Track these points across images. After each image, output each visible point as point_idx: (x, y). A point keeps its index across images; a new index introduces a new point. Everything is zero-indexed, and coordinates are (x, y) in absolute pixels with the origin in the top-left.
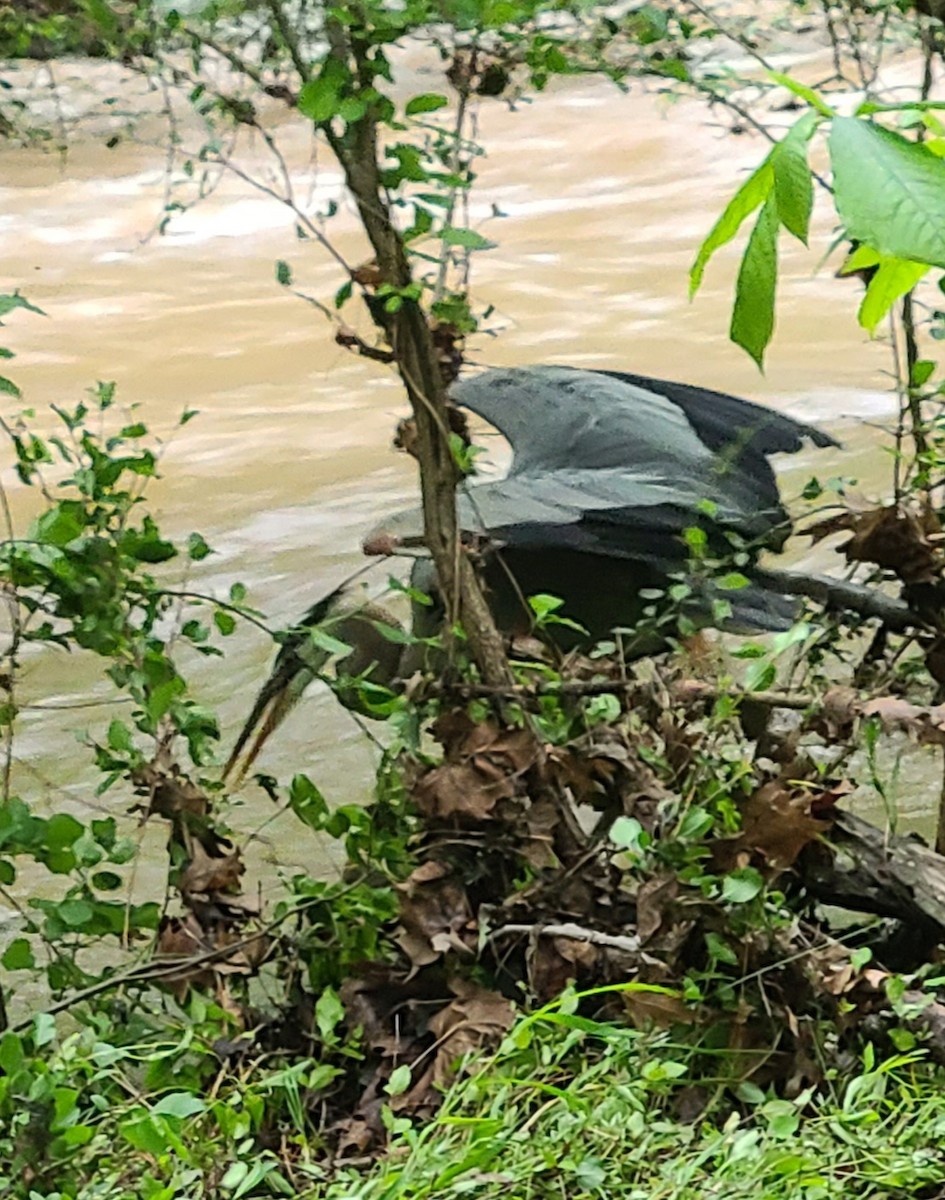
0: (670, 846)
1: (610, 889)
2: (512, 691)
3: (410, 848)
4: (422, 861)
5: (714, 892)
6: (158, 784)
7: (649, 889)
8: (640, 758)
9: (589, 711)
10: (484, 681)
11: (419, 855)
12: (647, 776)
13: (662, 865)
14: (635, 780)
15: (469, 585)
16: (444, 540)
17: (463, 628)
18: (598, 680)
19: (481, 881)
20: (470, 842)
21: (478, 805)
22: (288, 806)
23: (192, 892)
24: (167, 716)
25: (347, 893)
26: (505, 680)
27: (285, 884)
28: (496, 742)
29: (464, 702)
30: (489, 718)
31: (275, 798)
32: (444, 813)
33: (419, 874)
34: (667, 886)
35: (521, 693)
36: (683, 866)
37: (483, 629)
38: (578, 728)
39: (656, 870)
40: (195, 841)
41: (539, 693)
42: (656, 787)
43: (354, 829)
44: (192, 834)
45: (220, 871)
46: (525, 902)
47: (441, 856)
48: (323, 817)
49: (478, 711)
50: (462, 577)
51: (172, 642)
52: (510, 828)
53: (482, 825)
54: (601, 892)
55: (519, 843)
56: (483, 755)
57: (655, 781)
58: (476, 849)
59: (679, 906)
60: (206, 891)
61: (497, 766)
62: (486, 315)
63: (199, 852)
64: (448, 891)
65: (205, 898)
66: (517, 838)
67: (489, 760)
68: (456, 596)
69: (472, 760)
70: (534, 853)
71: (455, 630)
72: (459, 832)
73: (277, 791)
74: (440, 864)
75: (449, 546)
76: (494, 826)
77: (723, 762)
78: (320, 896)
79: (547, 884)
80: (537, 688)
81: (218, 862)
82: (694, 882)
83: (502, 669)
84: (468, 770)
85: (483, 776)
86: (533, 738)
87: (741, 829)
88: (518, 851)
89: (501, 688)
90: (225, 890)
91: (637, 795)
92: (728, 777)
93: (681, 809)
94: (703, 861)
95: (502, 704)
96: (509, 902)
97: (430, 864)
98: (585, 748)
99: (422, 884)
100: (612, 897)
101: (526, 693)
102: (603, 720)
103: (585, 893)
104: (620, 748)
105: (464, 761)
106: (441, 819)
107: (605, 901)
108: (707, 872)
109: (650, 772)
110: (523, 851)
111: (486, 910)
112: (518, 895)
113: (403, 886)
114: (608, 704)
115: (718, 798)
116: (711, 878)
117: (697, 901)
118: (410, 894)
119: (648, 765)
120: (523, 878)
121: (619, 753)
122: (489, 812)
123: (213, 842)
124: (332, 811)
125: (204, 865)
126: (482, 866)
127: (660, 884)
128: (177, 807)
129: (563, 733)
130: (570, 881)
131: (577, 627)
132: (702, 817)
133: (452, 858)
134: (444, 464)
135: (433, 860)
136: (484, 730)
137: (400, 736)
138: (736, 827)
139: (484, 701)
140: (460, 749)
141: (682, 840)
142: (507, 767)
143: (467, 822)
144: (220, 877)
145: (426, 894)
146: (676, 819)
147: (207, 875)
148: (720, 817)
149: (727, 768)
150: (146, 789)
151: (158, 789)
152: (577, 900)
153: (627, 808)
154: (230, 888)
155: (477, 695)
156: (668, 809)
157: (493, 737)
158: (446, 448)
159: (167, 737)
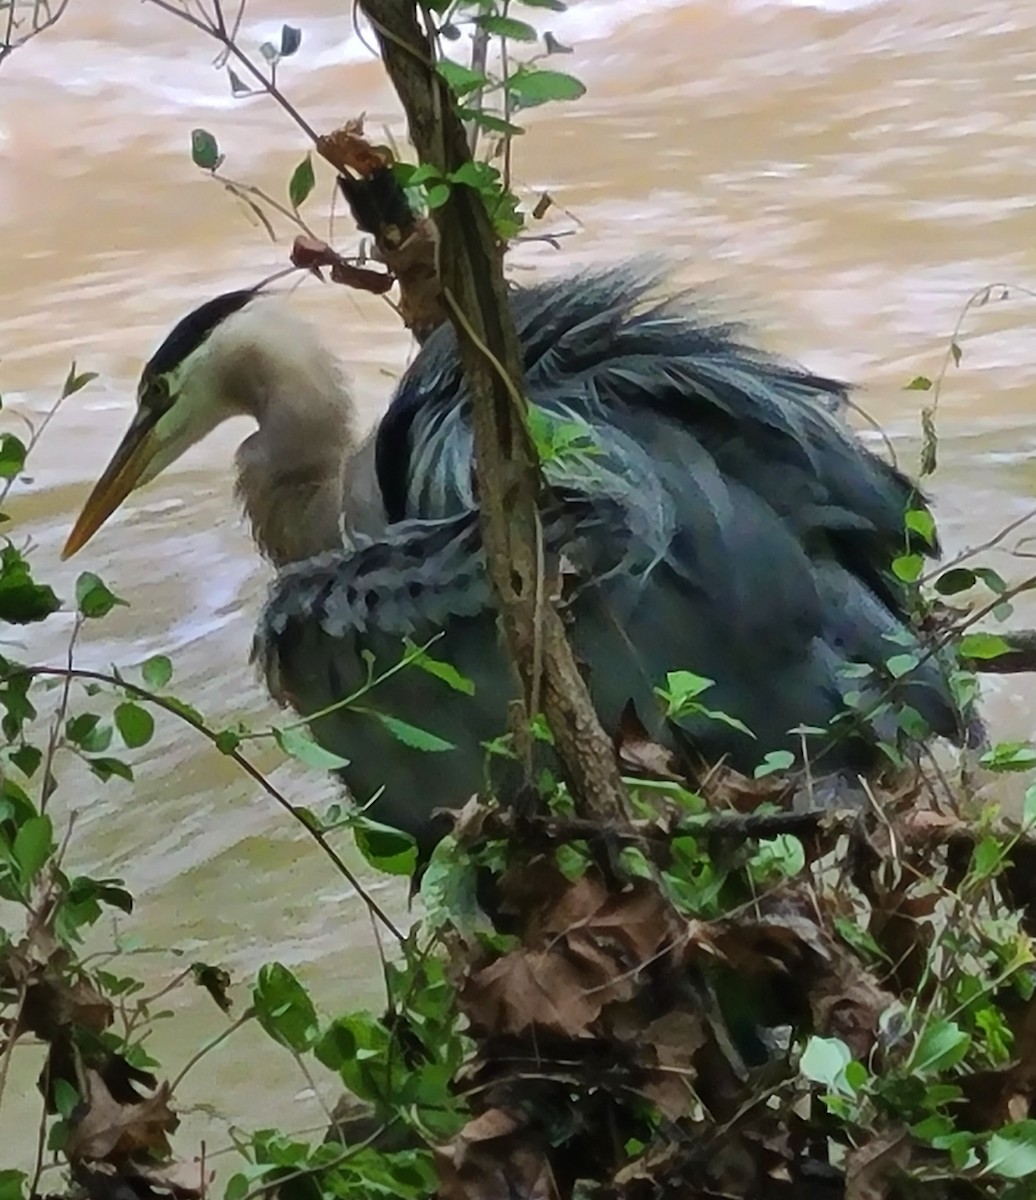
0: (900, 1083)
1: (787, 1153)
2: (630, 829)
3: (456, 1088)
4: (477, 1107)
5: (974, 1161)
6: (33, 981)
7: (865, 1154)
8: (838, 938)
9: (755, 861)
10: (581, 810)
11: (472, 1099)
12: (850, 966)
13: (884, 1116)
14: (830, 973)
15: (558, 655)
16: (517, 582)
17: (550, 724)
18: (768, 811)
19: (575, 1140)
20: (556, 1078)
21: (572, 1014)
22: (249, 1014)
23: (89, 1160)
24: (46, 871)
25: (347, 1160)
26: (618, 810)
27: (240, 1148)
28: (601, 913)
29: (550, 846)
30: (591, 873)
31: (224, 1003)
32: (516, 1028)
33: (476, 1129)
34: (895, 1150)
35: (645, 831)
36: (920, 1116)
37: (580, 727)
38: (736, 888)
39: (876, 1123)
40: (93, 1075)
41: (676, 832)
42: (867, 987)
43: (363, 1054)
44: (90, 1064)
45: (134, 1124)
46: (650, 1177)
47: (510, 1101)
48: (309, 1034)
49: (573, 861)
50: (547, 639)
51: (52, 749)
52: (624, 1054)
53: (575, 1047)
54: (774, 1160)
55: (641, 1077)
56: (585, 935)
57: (863, 977)
58: (566, 1089)
59: (914, 1183)
60: (108, 1159)
61: (603, 950)
62: (538, 213)
63: (100, 1094)
64: (521, 1158)
65: (111, 1170)
66: (635, 1069)
67: (593, 944)
68: (536, 671)
69: (564, 942)
70: (663, 1094)
71: (537, 728)
72: (538, 1059)
73: (228, 993)
74: (508, 1115)
75: (526, 587)
76: (599, 1050)
77: (987, 945)
78: (303, 1166)
79: (684, 1145)
80: (673, 824)
81: (131, 1111)
82: (938, 1143)
83: (610, 790)
84: (555, 957)
85: (580, 969)
86: (664, 905)
87: (1013, 1056)
88: (638, 1092)
89: (610, 824)
90: (145, 1158)
91: (834, 999)
92: (994, 970)
93: (917, 1023)
94: (953, 1108)
95: (612, 849)
96: (623, 1176)
97: (491, 1113)
98: (748, 921)
99: (476, 1147)
100: (794, 1167)
101: (653, 832)
102: (777, 875)
103: (748, 1163)
104: (807, 923)
105: (549, 944)
106: (511, 1036)
107: (781, 1174)
108: (960, 1126)
109: (854, 961)
110: (649, 1092)
111: (583, 1188)
112: (636, 1165)
113: (448, 1150)
114: (786, 850)
115: (979, 1004)
116: (966, 1134)
117: (944, 1174)
118: (458, 1162)
119: (850, 949)
120: (644, 1137)
121: (807, 930)
122: (590, 1027)
123: (122, 1077)
124: (325, 1024)
125: (107, 1115)
126: (578, 1118)
127: (881, 1147)
128: (64, 1019)
129: (710, 896)
130: (723, 1140)
131: (735, 723)
132: (953, 1036)
133: (527, 1104)
134: (516, 452)
135: (496, 1107)
136: (584, 895)
137: (441, 903)
138: (1006, 1053)
139: (582, 844)
140: (544, 924)
141: (918, 1073)
142: (622, 952)
143: (551, 1043)
144: (137, 1135)
145: (485, 1163)
146: (910, 1038)
147: (114, 1129)
148: (978, 1034)
149: (992, 956)
150: (13, 991)
151: (30, 989)
152: (735, 1173)
153: (817, 1022)
154: (152, 1152)
155: (569, 835)
156: (896, 1023)
157: (596, 904)
158: (523, 429)
159: (47, 906)
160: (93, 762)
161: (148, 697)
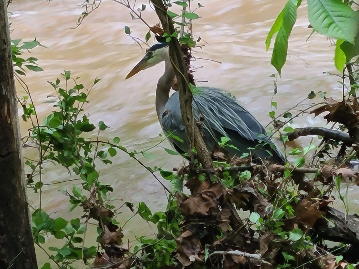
0: (270, 222)
1: (250, 237)
2: (214, 171)
3: (180, 226)
4: (185, 230)
5: (286, 238)
6: (92, 207)
7: (263, 237)
8: (259, 192)
9: (241, 176)
10: (204, 167)
11: (183, 228)
12: (261, 198)
13: (267, 229)
14: (257, 199)
15: (197, 135)
16: (188, 119)
17: (196, 149)
18: (243, 166)
19: (205, 236)
20: (201, 223)
21: (203, 210)
22: (137, 213)
23: (105, 244)
24: (94, 184)
25: (159, 242)
26: (211, 166)
27: (137, 239)
28: (208, 188)
29: (197, 175)
30: (206, 180)
31: (132, 210)
32: (192, 213)
33: (184, 235)
34: (270, 236)
35: (217, 171)
36: (275, 229)
37: (203, 150)
38: (237, 182)
39: (266, 230)
40: (105, 226)
41: (223, 171)
43: (161, 220)
44: (104, 224)
45: (114, 236)
46: (220, 243)
47: (191, 228)
48: (150, 216)
49: (202, 178)
50: (195, 131)
51: (94, 158)
52: (215, 218)
53: (204, 217)
54: (247, 239)
55: (218, 223)
56: (205, 193)
57: (264, 200)
58: (203, 225)
59: (274, 242)
60: (109, 244)
61: (209, 196)
62: (198, 41)
63: (107, 230)
64: (194, 240)
65: (109, 246)
66: (217, 221)
67: (207, 195)
68: (193, 138)
69: (201, 195)
70: (223, 226)
71: (193, 150)
72: (197, 220)
73: (133, 208)
74: (191, 231)
75: (190, 121)
76: (209, 217)
77: (288, 192)
78: (150, 244)
79: (228, 236)
80: (223, 169)
81: (113, 234)
82: (279, 234)
83: (209, 162)
84: (199, 198)
85: (204, 200)
86: (222, 186)
87: (294, 216)
88: (218, 226)
89: (210, 169)
90: (116, 243)
91: (258, 205)
92: (290, 197)
93: (274, 209)
94: (282, 227)
95: (210, 175)
96: (215, 243)
97: (187, 231)
98: (240, 189)
99: (184, 238)
100: (251, 240)
101: (219, 171)
102: (246, 179)
103: (241, 240)
104: (252, 189)
105: (198, 195)
106: (191, 215)
107: (249, 242)
108: (284, 230)
109: (262, 196)
110: (220, 226)
111: (207, 246)
112: (218, 241)
113: (178, 239)
114: (247, 174)
115: (287, 204)
116: (285, 232)
117: (280, 241)
118: (181, 242)
119: (262, 194)
120: (220, 235)
122: (207, 212)
123: (111, 226)
124: (153, 214)
125: (109, 234)
126: (206, 231)
127: (267, 235)
128: (99, 215)
129: (232, 184)
130: (236, 235)
131: (235, 148)
132: (281, 212)
133: (195, 229)
134: (187, 93)
135: (188, 230)
136: (205, 184)
137: (175, 187)
138: (293, 214)
139: (204, 174)
140: (197, 191)
141: (275, 220)
142: (213, 196)
143: (199, 216)
144: (115, 238)
145: (186, 242)
146: (272, 212)
147: (110, 237)
148: (287, 211)
149: (289, 195)
150: (88, 209)
151: (91, 209)
152: (239, 242)
153: (255, 209)
154: (118, 242)
155: (201, 172)
156: (269, 209)
157: (208, 187)
158: (188, 88)
159: (94, 191)
160: (103, 160)
161: (115, 146)
